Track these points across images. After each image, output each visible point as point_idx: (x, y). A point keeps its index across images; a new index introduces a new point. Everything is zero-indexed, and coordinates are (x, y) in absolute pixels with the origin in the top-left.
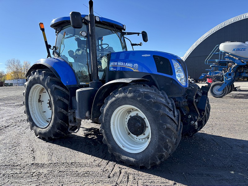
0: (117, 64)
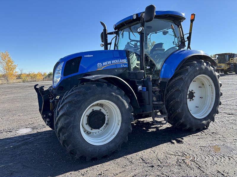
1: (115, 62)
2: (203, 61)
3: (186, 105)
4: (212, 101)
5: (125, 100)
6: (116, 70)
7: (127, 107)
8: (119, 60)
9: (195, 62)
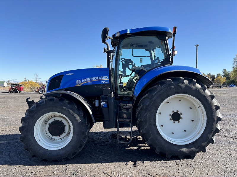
1: (95, 79)
2: (182, 78)
3: (153, 127)
4: (202, 127)
5: (78, 115)
6: (95, 87)
7: (80, 120)
8: (99, 77)
9: (169, 80)
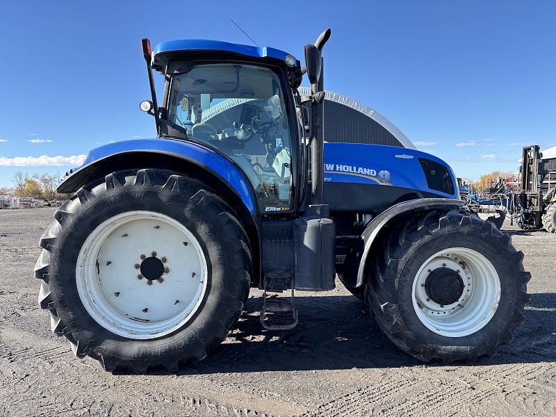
0: (335, 167)
